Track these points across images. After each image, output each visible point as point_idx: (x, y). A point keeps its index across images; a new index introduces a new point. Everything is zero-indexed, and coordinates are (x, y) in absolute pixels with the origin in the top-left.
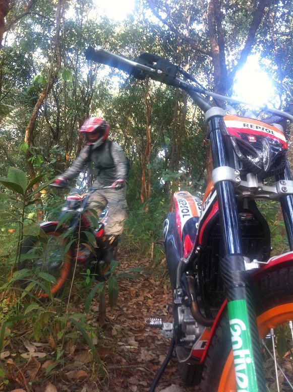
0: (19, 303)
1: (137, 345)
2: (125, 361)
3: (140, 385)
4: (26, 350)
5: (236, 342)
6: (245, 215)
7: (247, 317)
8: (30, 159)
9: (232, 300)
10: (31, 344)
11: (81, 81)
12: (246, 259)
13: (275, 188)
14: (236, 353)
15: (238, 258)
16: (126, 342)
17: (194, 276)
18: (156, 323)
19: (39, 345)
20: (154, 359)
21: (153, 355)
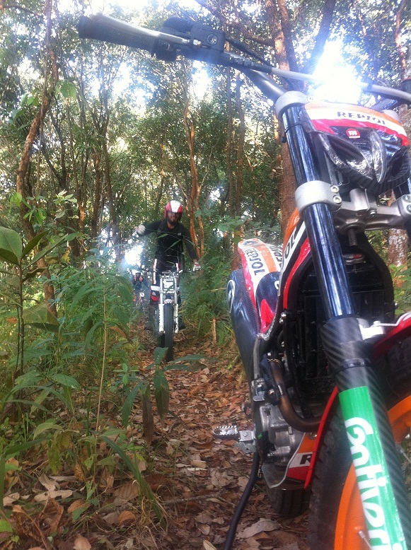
0: (28, 421)
1: (205, 466)
2: (189, 490)
3: (213, 523)
4: (44, 489)
5: (359, 455)
6: (352, 257)
7: (372, 414)
8: (26, 216)
9: (346, 388)
10: (50, 478)
11: (91, 101)
12: (362, 323)
13: (397, 209)
14: (360, 472)
15: (349, 322)
16: (189, 462)
17: (280, 358)
18: (229, 433)
19: (61, 478)
20: (231, 484)
21: (230, 478)
